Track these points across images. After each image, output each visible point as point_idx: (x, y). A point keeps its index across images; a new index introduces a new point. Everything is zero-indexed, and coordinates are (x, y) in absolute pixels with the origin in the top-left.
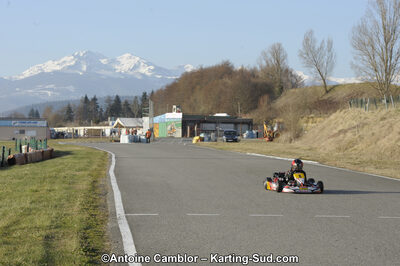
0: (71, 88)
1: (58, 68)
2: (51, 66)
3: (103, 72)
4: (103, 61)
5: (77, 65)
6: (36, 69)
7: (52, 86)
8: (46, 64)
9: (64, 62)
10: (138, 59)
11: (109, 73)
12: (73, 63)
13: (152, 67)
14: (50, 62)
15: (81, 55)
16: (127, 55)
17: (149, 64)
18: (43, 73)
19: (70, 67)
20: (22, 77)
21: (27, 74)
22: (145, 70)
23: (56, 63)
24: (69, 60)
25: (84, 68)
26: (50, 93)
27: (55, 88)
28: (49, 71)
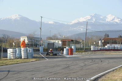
1: (84, 20)
3: (101, 21)
4: (101, 17)
5: (91, 19)
6: (77, 21)
7: (82, 27)
8: (80, 18)
9: (87, 18)
10: (114, 16)
11: (104, 22)
13: (120, 20)
14: (82, 18)
15: (93, 15)
16: (110, 15)
17: (118, 18)
18: (79, 22)
19: (89, 20)
20: (72, 24)
21: (73, 22)
22: (117, 20)
23: (84, 18)
24: (89, 17)
25: (94, 20)
26: (82, 29)
27: (84, 27)
28: (81, 21)
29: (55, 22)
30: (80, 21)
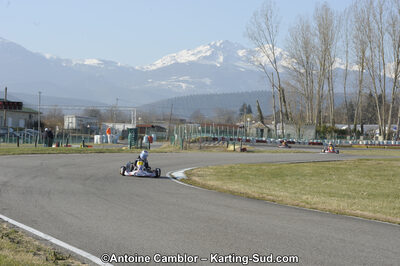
0: (208, 81)
1: (193, 58)
2: (185, 57)
3: (240, 64)
4: (241, 53)
5: (213, 56)
6: (169, 59)
7: (186, 78)
8: (180, 53)
9: (199, 52)
10: (280, 50)
11: (249, 66)
12: (208, 54)
14: (184, 52)
15: (218, 44)
17: (293, 57)
18: (177, 63)
19: (205, 58)
20: (154, 68)
21: (159, 64)
22: (287, 63)
23: (191, 52)
24: (205, 50)
25: (221, 59)
26: (184, 85)
27: (191, 80)
28: (183, 61)
29: (105, 62)
30: (179, 60)
